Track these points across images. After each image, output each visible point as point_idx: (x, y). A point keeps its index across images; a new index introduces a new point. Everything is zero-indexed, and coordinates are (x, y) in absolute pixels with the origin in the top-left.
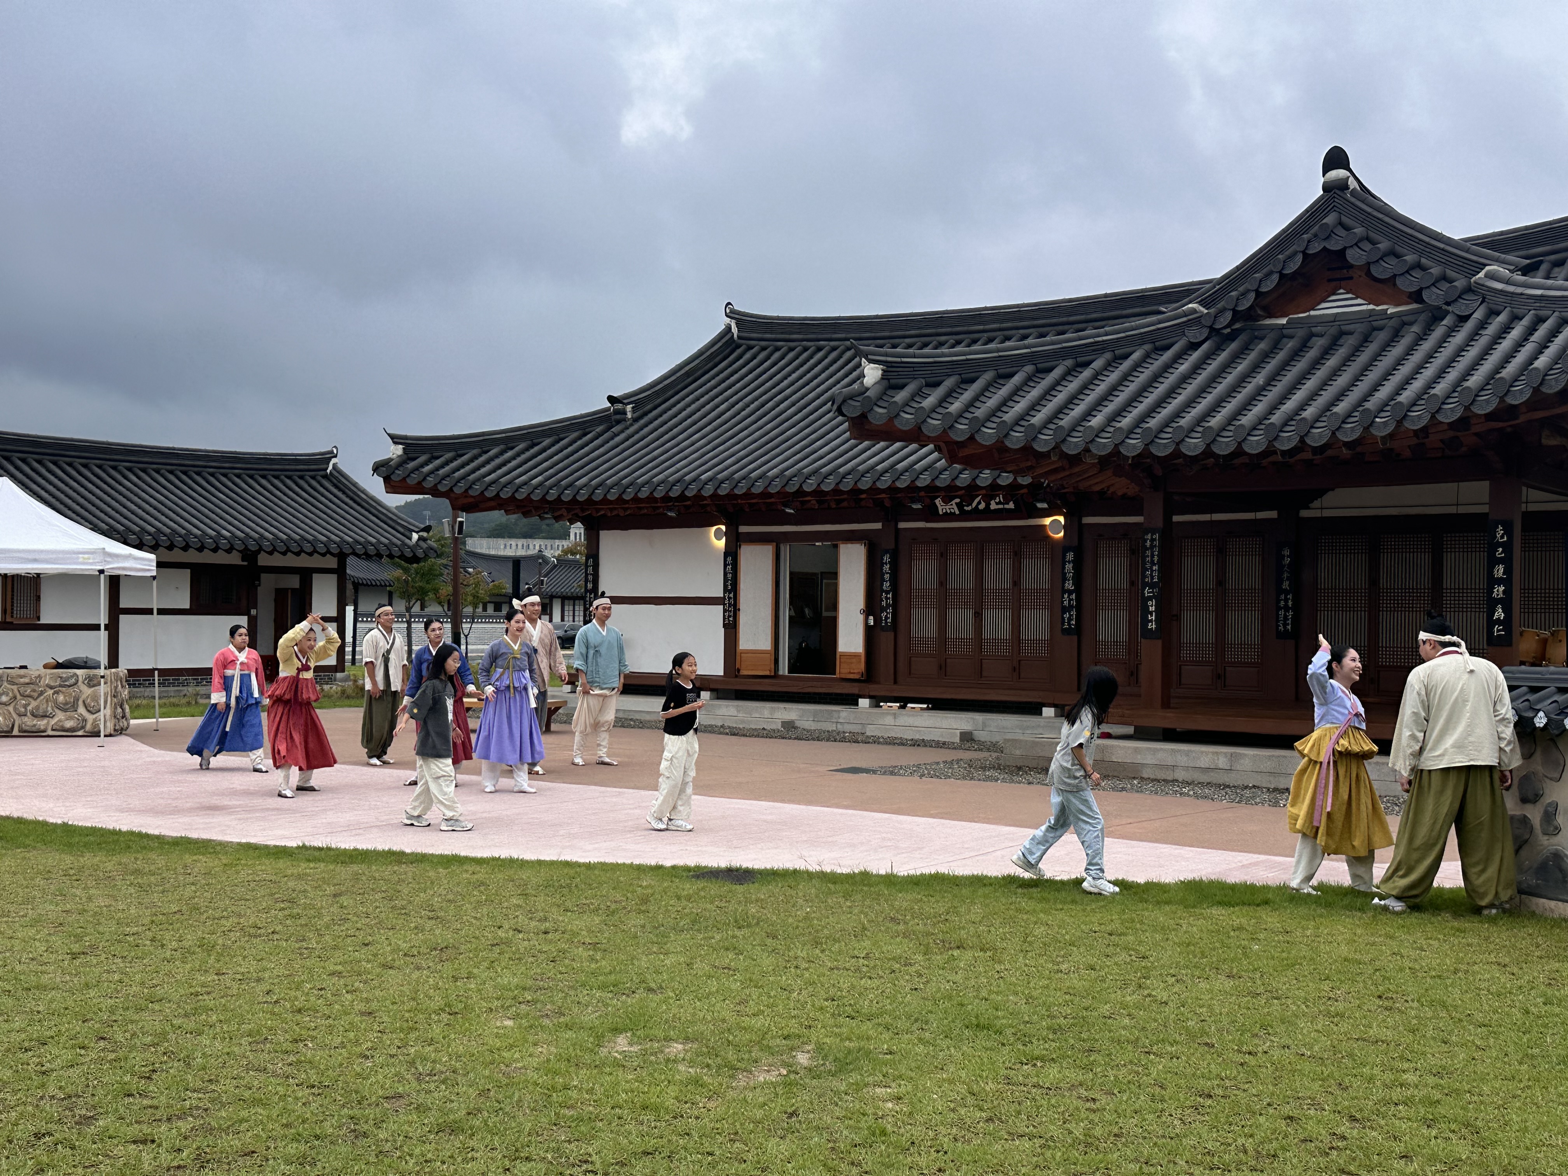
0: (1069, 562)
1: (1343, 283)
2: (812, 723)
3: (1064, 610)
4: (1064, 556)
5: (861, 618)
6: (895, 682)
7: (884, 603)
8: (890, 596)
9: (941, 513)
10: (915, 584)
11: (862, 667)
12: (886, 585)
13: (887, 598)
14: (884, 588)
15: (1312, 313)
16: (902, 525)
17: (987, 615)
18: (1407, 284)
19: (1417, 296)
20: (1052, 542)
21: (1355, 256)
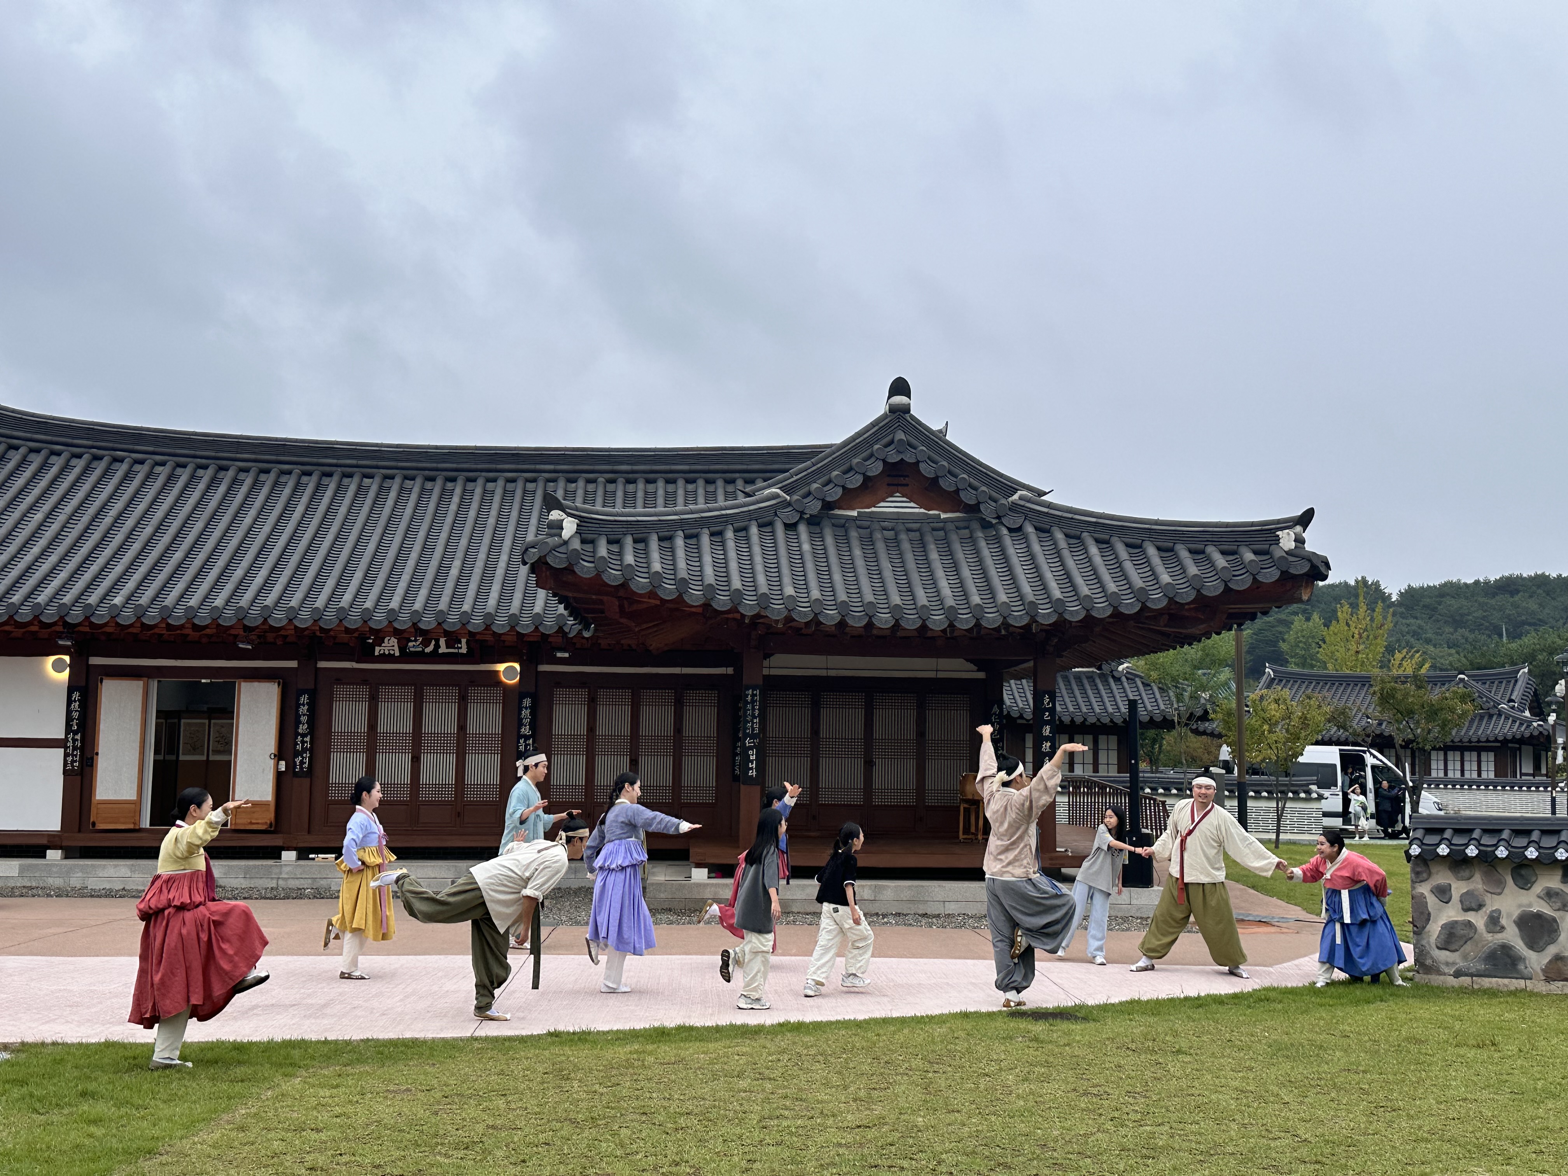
0: (526, 708)
1: (900, 488)
4: (520, 702)
5: (272, 763)
6: (309, 832)
7: (299, 747)
8: (308, 739)
9: (377, 653)
10: (336, 727)
11: (270, 816)
12: (303, 728)
13: (303, 742)
14: (300, 731)
15: (873, 509)
16: (322, 664)
17: (426, 760)
18: (968, 497)
19: (973, 509)
20: (506, 688)
21: (926, 470)
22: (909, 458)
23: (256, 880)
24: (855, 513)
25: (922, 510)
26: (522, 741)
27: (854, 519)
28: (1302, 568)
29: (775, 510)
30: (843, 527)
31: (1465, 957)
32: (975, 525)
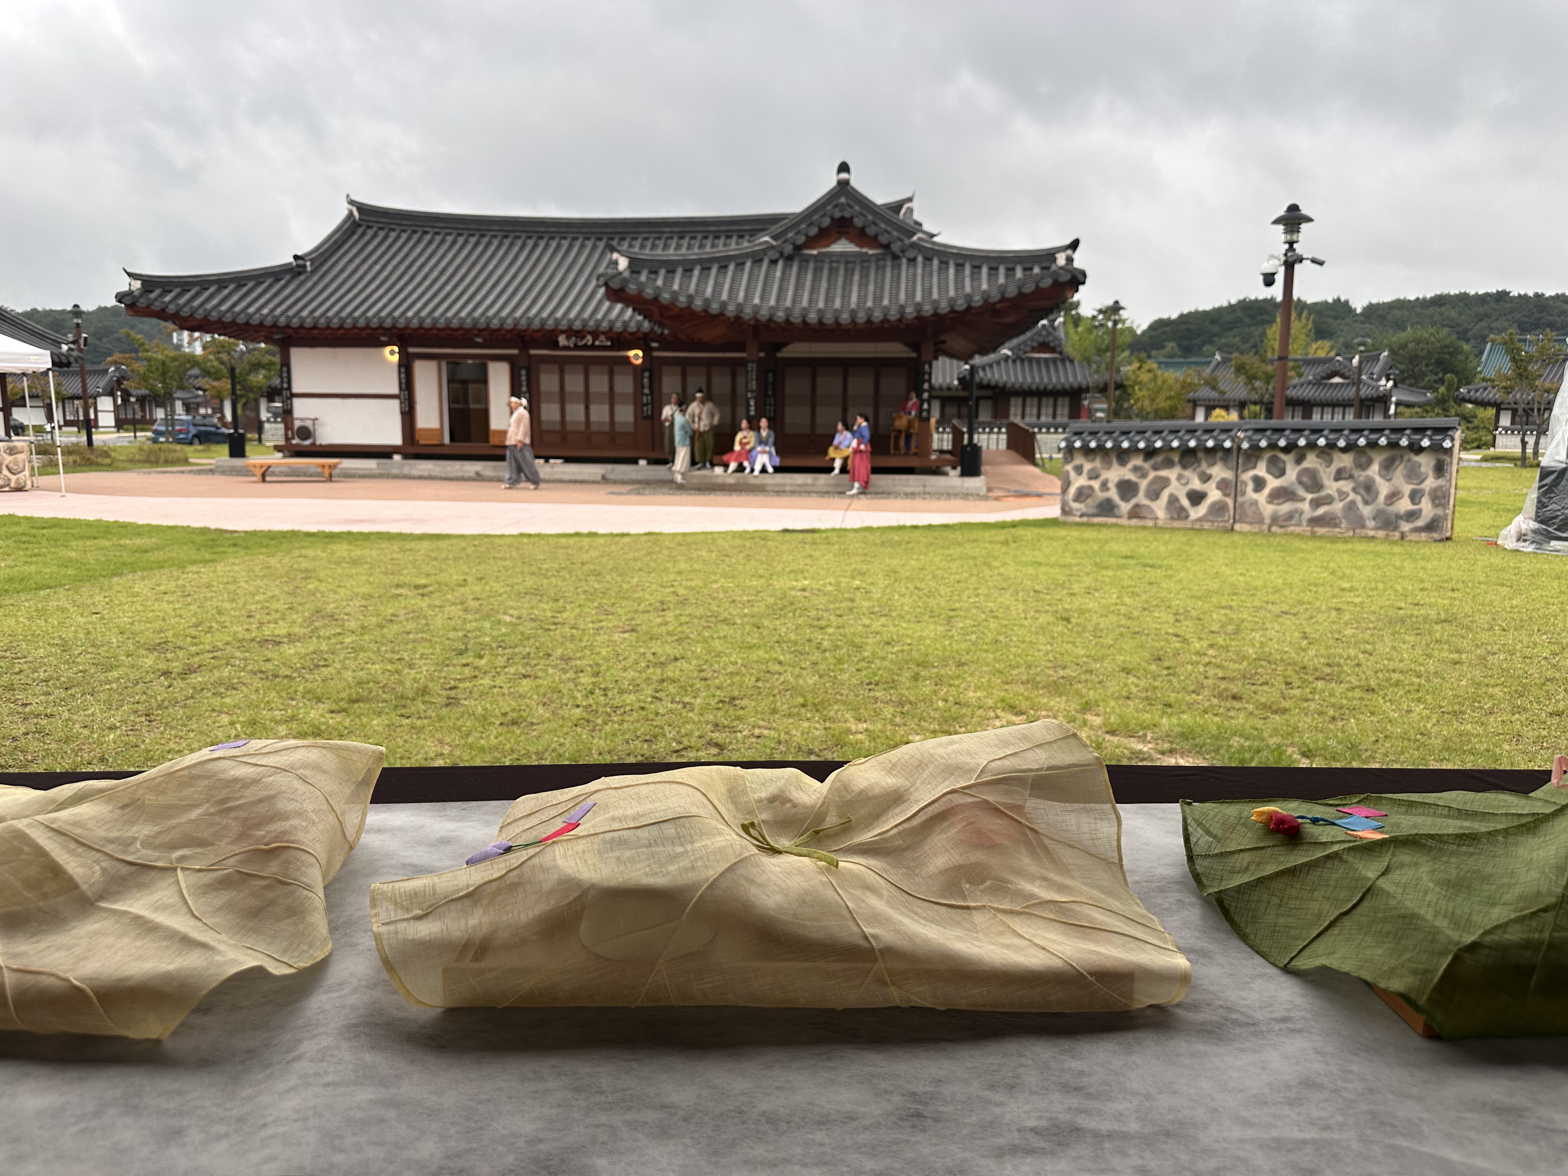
0: (646, 378)
1: (844, 235)
3: (644, 405)
4: (643, 375)
9: (561, 345)
10: (543, 388)
15: (828, 249)
16: (533, 352)
17: (593, 408)
18: (883, 239)
19: (887, 247)
20: (635, 367)
21: (858, 222)
22: (847, 214)
24: (815, 252)
25: (858, 249)
26: (645, 397)
27: (815, 256)
28: (1066, 277)
29: (764, 251)
30: (806, 260)
31: (1087, 506)
32: (889, 258)
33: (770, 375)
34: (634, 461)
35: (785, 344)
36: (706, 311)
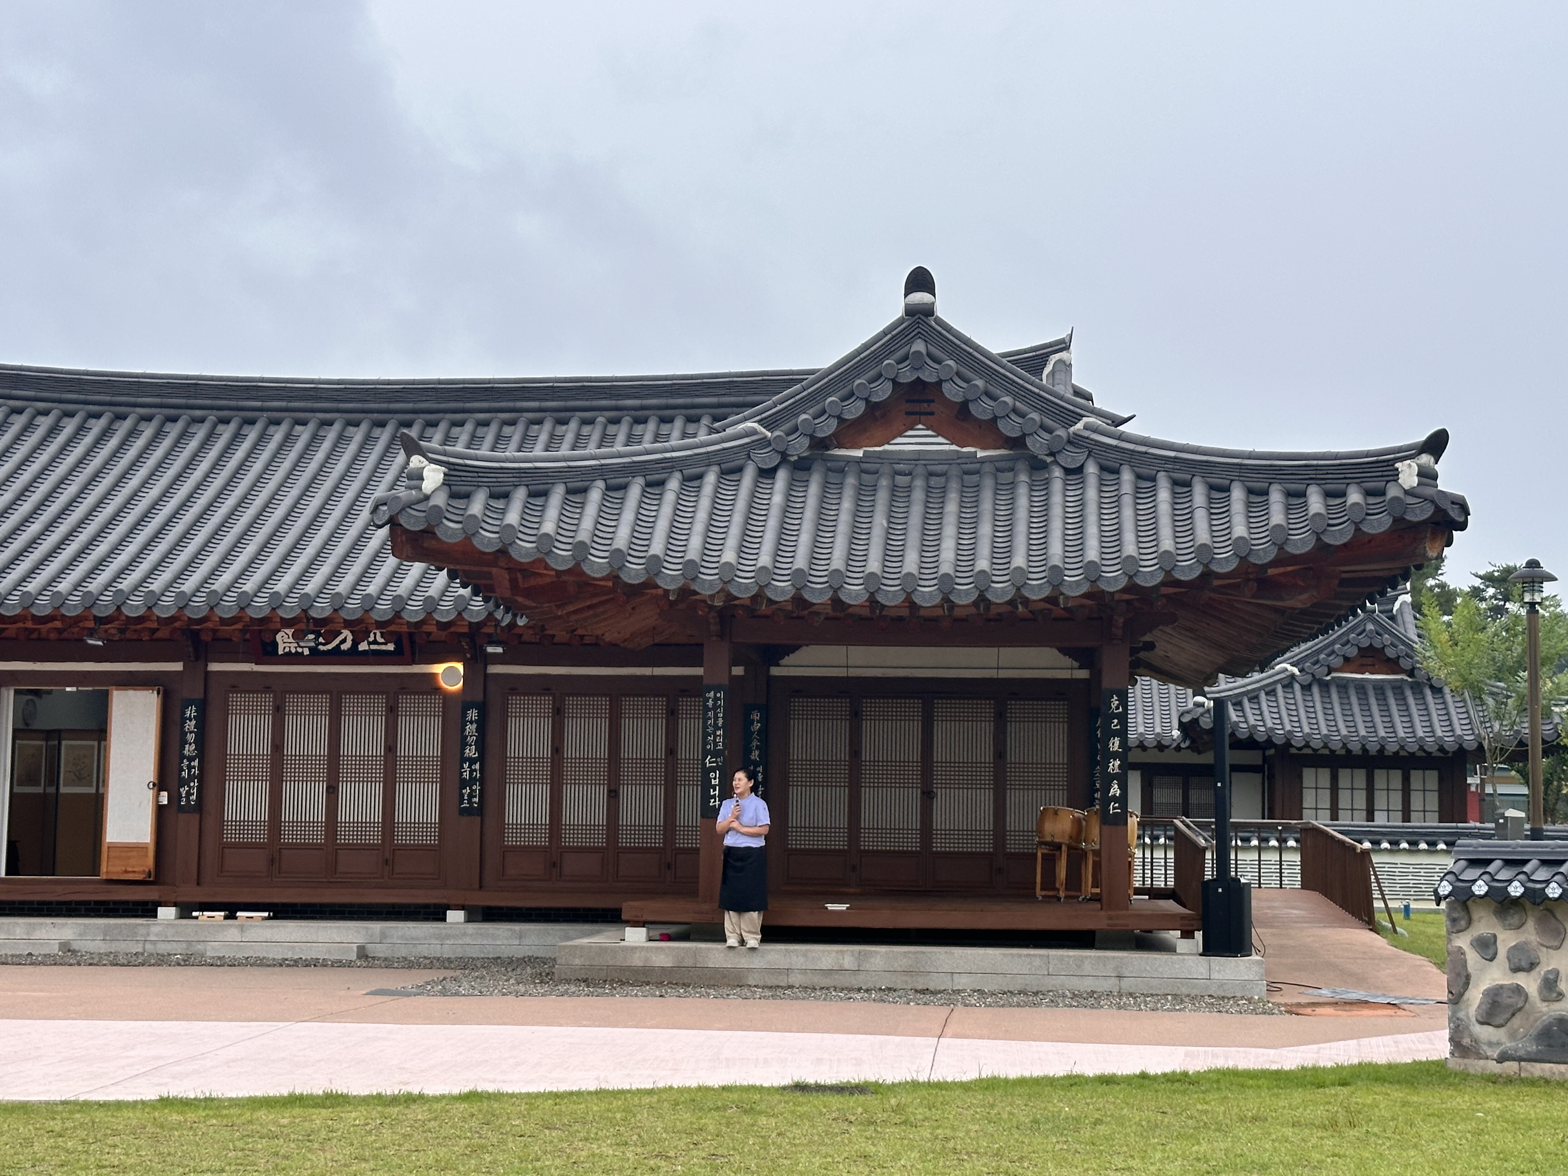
0: (471, 722)
1: (923, 418)
2: (101, 944)
3: (464, 784)
4: (464, 715)
5: (150, 794)
6: (198, 884)
7: (185, 774)
8: (196, 763)
9: (280, 652)
10: (232, 748)
11: (150, 862)
12: (190, 749)
13: (190, 768)
14: (186, 752)
15: (887, 447)
16: (214, 667)
17: (345, 790)
18: (1009, 428)
19: (1017, 443)
20: (447, 697)
21: (953, 392)
22: (928, 376)
23: (117, 943)
24: (859, 453)
25: (954, 447)
26: (466, 766)
27: (858, 461)
28: (1421, 513)
29: (747, 451)
30: (840, 469)
31: (1513, 1036)
32: (1021, 466)
33: (756, 716)
34: (437, 914)
35: (792, 649)
36: (615, 578)
